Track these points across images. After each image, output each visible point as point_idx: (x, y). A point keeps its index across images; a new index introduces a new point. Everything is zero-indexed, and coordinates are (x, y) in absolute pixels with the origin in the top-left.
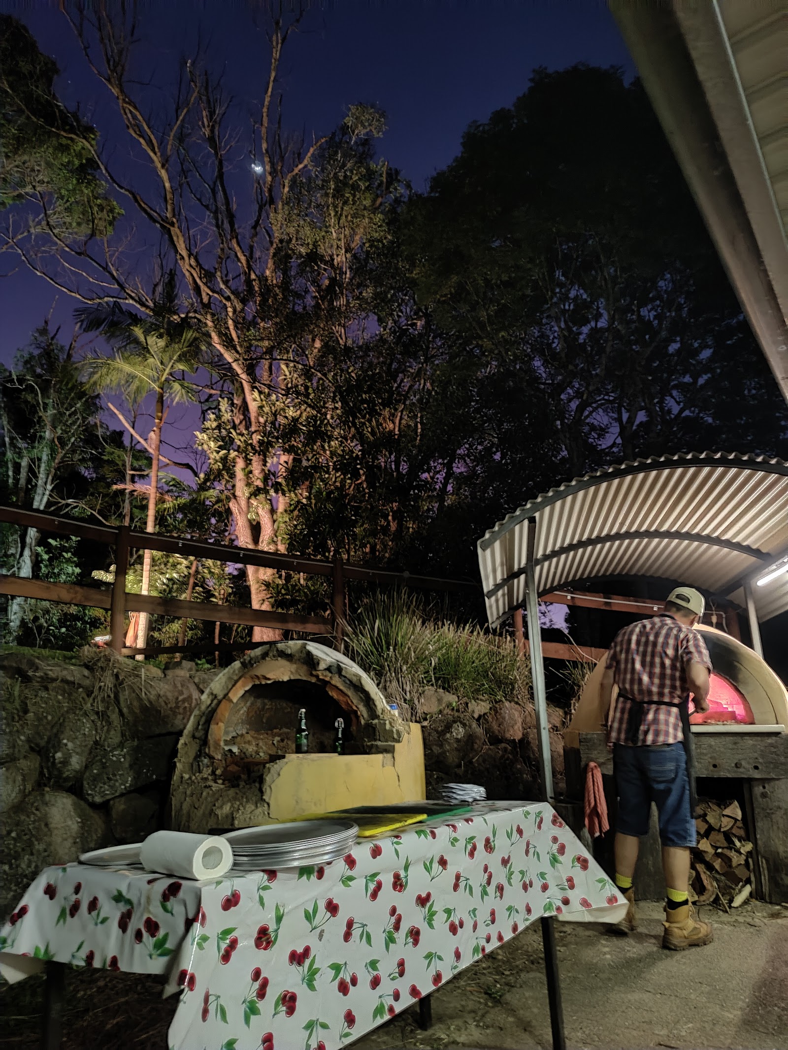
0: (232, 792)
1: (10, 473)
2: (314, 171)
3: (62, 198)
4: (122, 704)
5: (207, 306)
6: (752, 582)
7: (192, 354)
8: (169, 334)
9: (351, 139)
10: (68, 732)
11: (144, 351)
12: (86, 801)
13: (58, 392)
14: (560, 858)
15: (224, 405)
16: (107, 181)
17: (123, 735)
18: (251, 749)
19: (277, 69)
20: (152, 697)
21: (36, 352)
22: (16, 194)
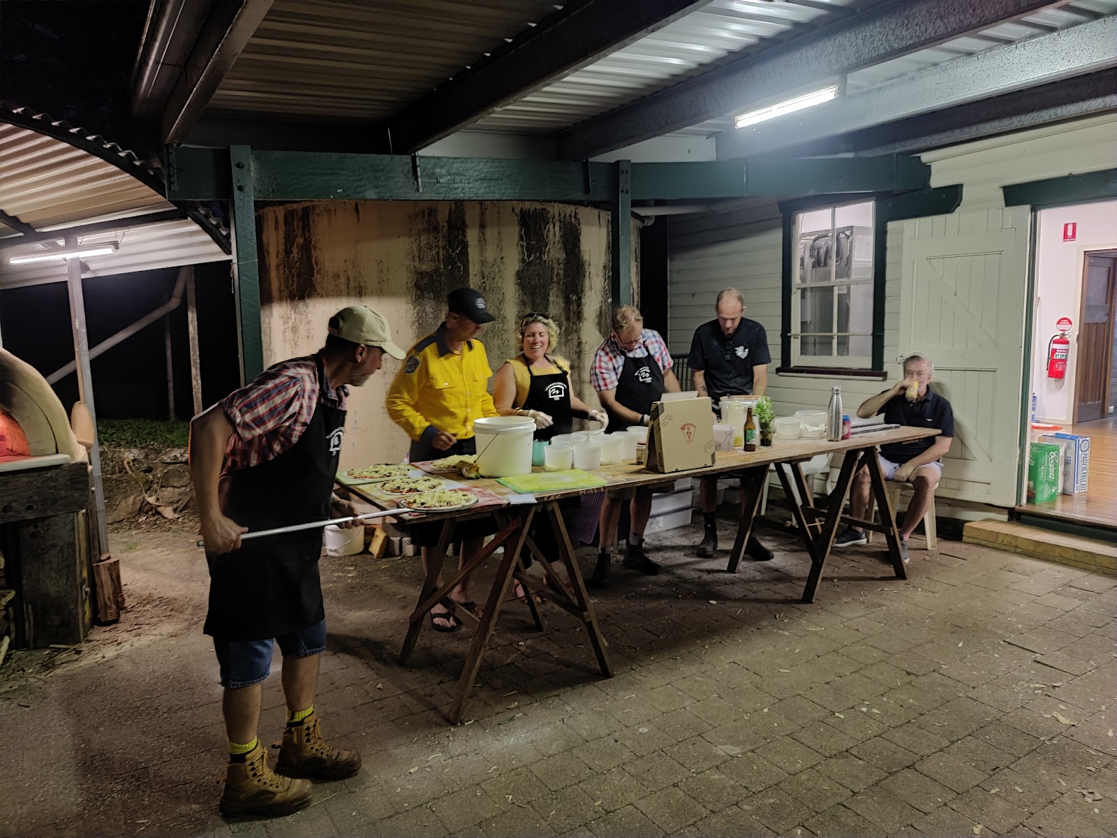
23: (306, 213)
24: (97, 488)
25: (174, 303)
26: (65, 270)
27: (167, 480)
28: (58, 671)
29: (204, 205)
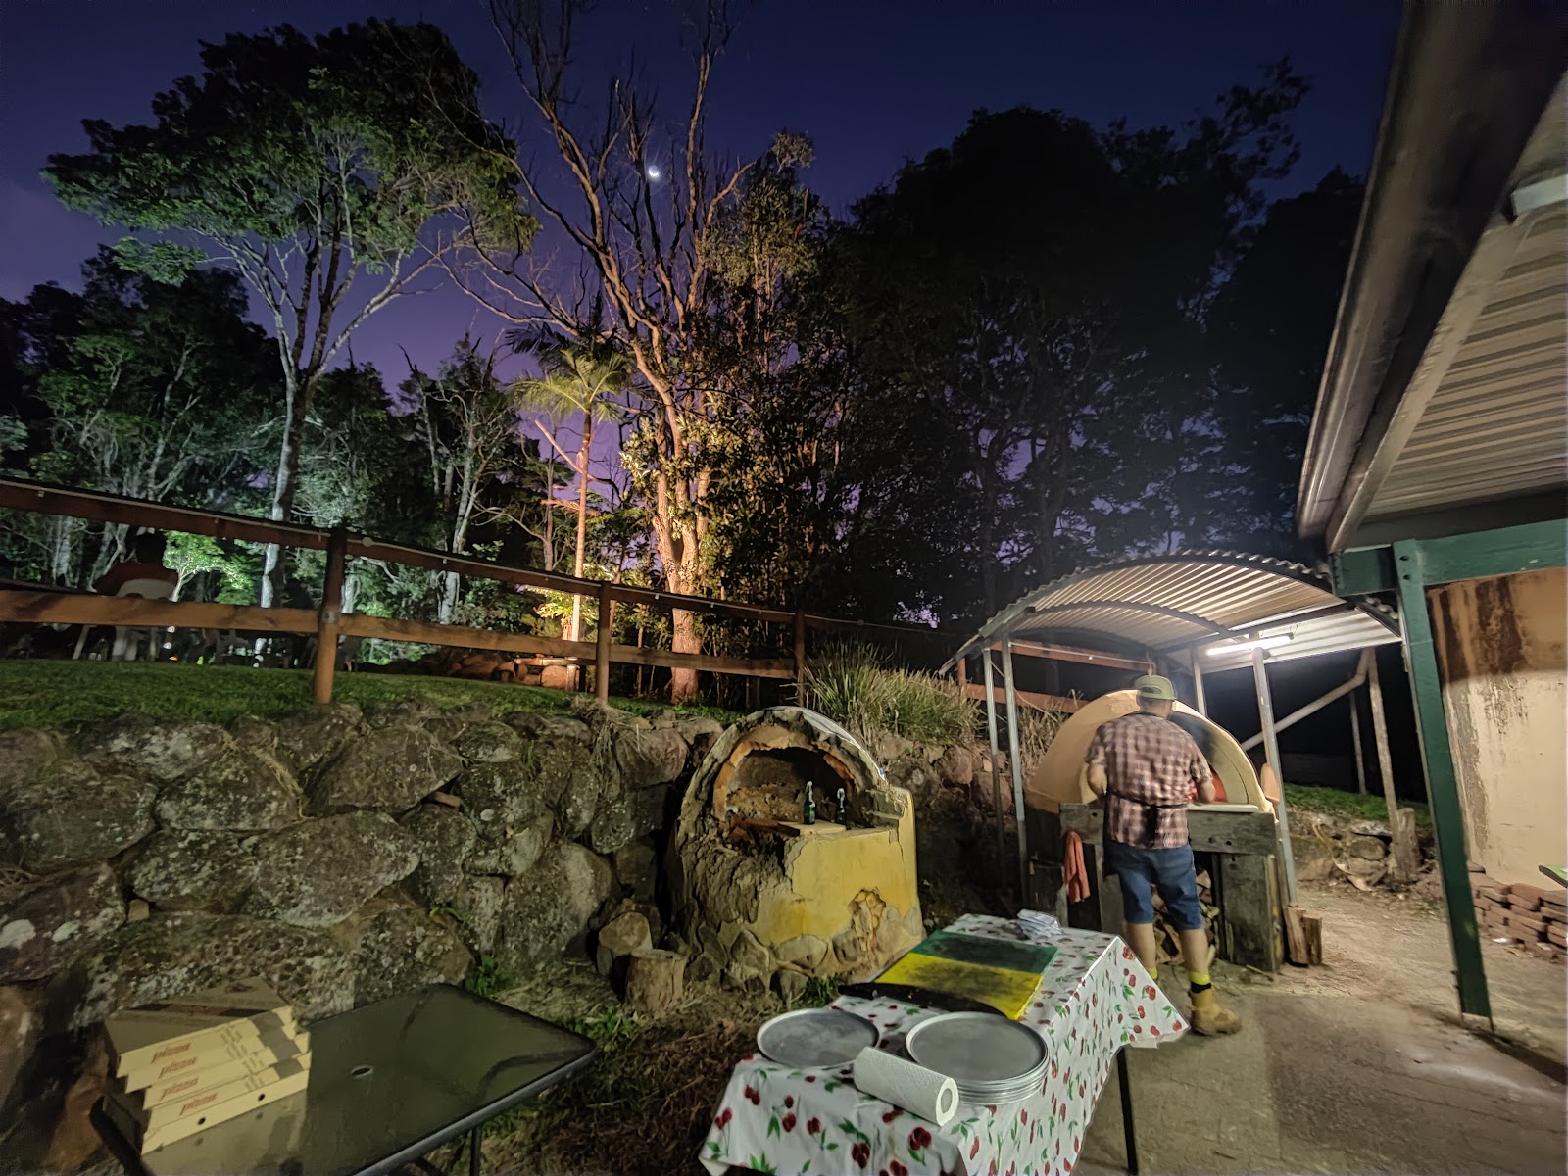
0: (748, 862)
1: (436, 480)
2: (738, 197)
3: (484, 212)
4: (620, 758)
5: (633, 332)
6: (1204, 651)
7: (619, 378)
8: (595, 356)
9: (777, 167)
10: (576, 788)
11: (573, 372)
12: (595, 851)
13: (480, 403)
14: (1132, 989)
15: (645, 424)
16: (530, 197)
17: (622, 787)
18: (747, 808)
19: (704, 92)
20: (646, 750)
21: (459, 364)
22: (440, 207)
23: (1504, 583)
24: (1285, 840)
25: (1358, 681)
26: (1250, 657)
27: (1357, 850)
28: (1254, 988)
29: (1372, 596)
